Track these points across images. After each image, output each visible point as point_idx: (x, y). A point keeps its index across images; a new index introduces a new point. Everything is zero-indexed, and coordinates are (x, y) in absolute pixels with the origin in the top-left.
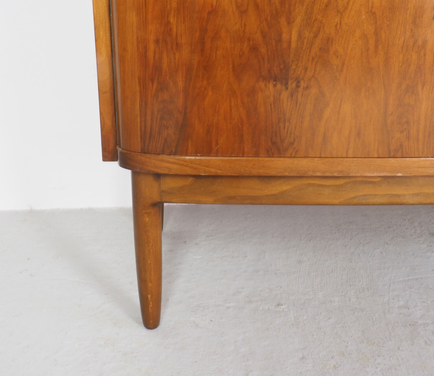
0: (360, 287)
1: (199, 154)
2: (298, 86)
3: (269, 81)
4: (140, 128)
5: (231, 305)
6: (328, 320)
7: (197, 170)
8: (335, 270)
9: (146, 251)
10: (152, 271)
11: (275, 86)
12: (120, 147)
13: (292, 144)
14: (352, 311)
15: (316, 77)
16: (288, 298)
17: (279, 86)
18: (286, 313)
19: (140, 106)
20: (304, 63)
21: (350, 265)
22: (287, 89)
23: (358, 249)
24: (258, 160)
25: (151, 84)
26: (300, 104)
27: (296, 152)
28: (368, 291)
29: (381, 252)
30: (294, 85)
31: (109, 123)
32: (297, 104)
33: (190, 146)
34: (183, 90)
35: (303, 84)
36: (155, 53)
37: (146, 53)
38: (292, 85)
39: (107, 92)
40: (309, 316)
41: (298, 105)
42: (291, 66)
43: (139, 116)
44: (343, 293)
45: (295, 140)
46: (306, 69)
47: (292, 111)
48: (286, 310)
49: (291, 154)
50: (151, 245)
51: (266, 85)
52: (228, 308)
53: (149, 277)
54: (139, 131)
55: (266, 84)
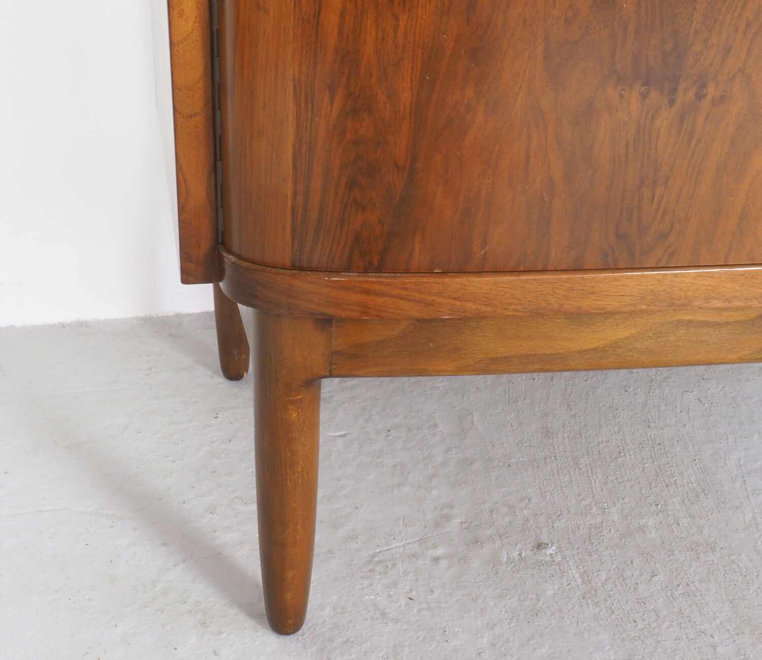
0: (688, 489)
1: (440, 269)
2: (700, 97)
3: (632, 86)
4: (293, 209)
5: (439, 552)
6: (653, 579)
7: (432, 307)
8: (623, 450)
9: (288, 483)
10: (298, 524)
11: (644, 96)
12: (230, 252)
13: (664, 236)
14: (692, 550)
15: (747, 72)
16: (553, 527)
17: (654, 95)
18: (562, 567)
19: (294, 156)
20: (724, 36)
21: (648, 435)
22: (672, 102)
23: (651, 394)
24: (583, 278)
25: (326, 100)
26: (699, 141)
27: (672, 254)
28: (707, 498)
29: (699, 399)
30: (691, 94)
31: (200, 191)
32: (690, 140)
33: (417, 251)
34: (410, 113)
35: (712, 91)
36: (342, 15)
37: (317, 16)
38: (686, 94)
39: (195, 115)
40: (609, 571)
41: (693, 143)
42: (692, 45)
43: (290, 180)
44: (659, 506)
45: (672, 227)
46: (726, 52)
47: (675, 160)
48: (559, 558)
49: (659, 261)
50: (299, 470)
51: (621, 96)
52: (436, 560)
53: (291, 536)
54: (289, 216)
55: (623, 92)
